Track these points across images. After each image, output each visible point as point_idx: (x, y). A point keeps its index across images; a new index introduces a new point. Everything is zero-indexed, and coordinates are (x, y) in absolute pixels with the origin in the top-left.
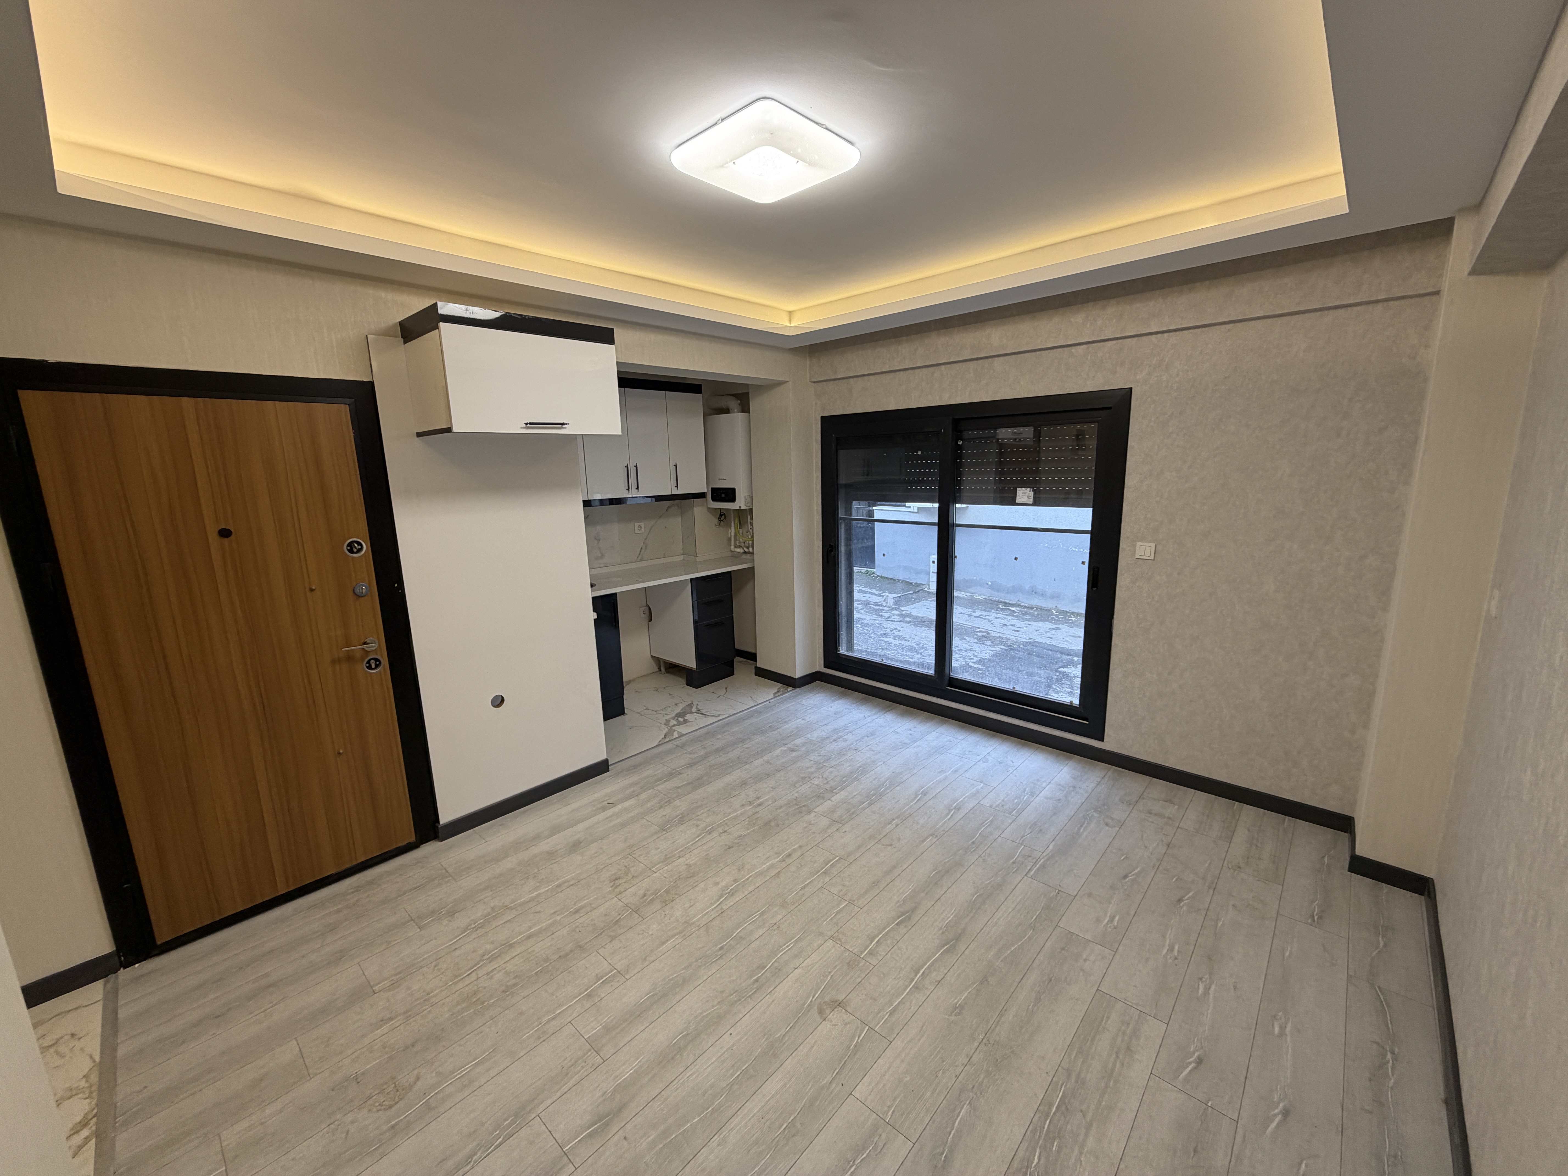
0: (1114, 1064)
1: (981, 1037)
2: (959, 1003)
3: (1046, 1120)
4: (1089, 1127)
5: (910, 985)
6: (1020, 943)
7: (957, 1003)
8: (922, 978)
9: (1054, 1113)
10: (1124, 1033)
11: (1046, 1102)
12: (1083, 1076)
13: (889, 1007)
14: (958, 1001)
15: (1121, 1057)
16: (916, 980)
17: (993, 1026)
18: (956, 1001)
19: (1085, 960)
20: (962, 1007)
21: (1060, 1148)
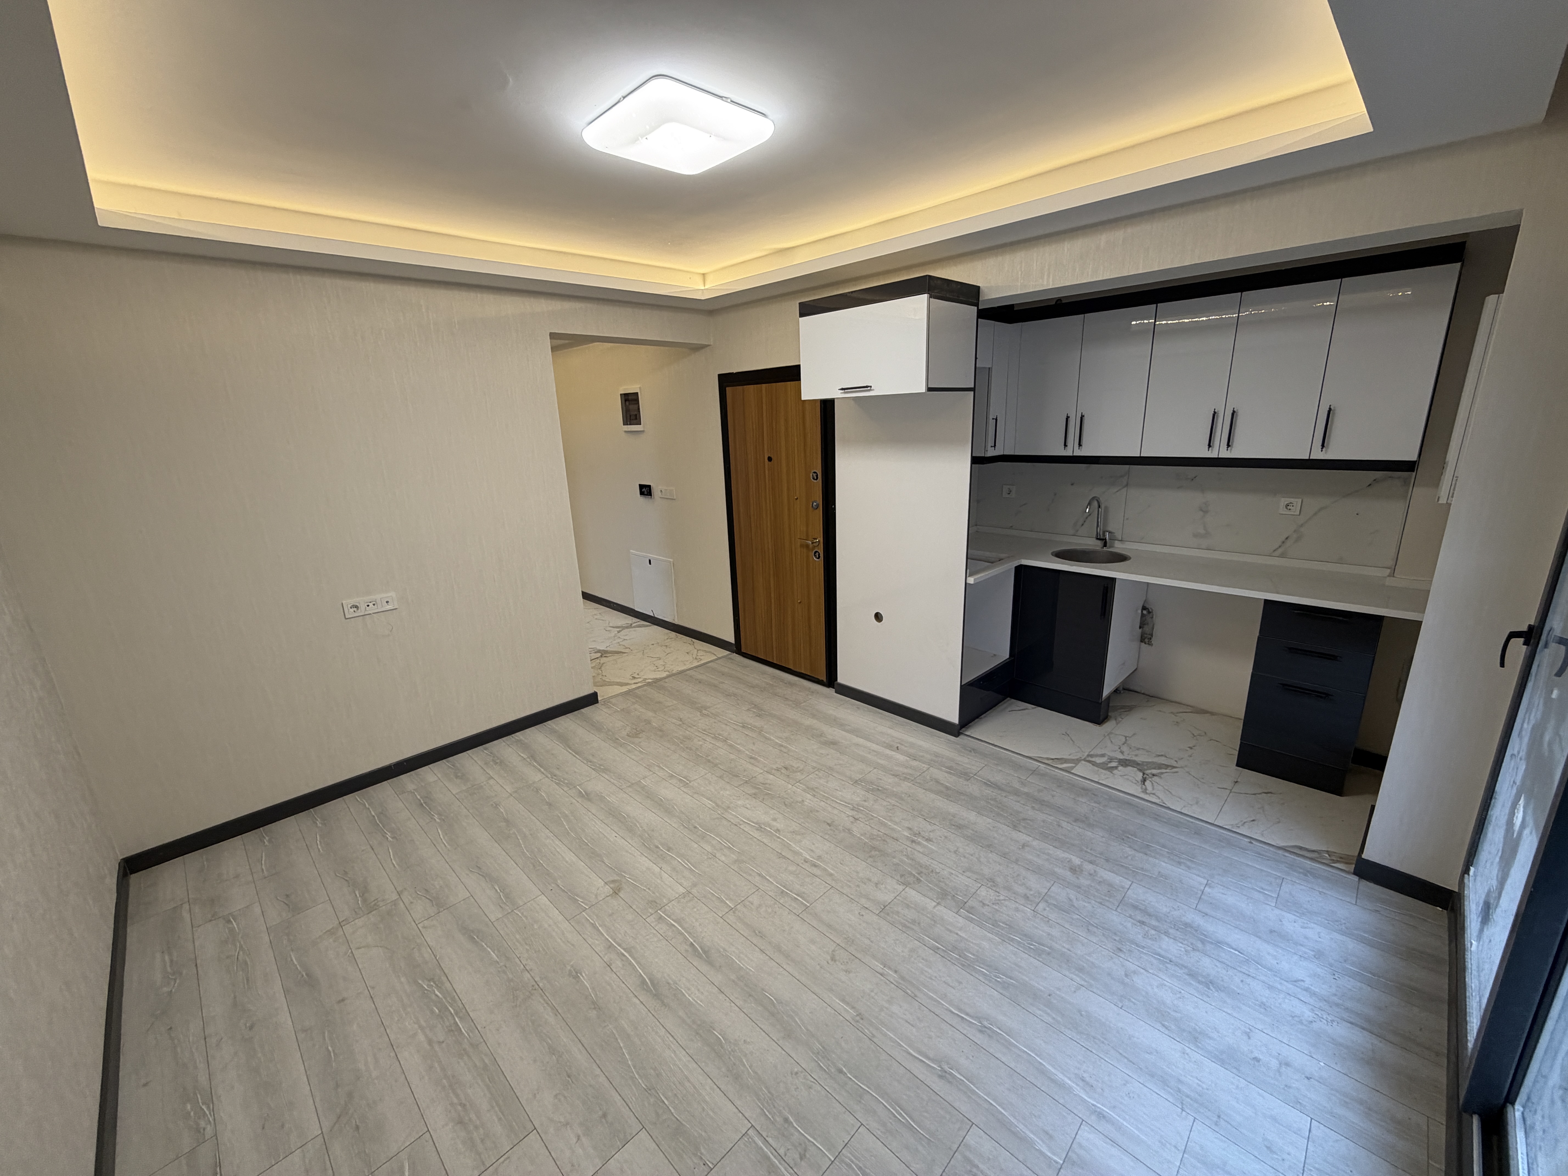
0: (457, 1096)
1: (541, 985)
2: (581, 977)
3: (454, 1010)
4: (430, 1042)
5: (615, 942)
6: (630, 1062)
7: (581, 974)
8: (618, 953)
9: (454, 1019)
10: (476, 1127)
11: (465, 1015)
12: (465, 1058)
13: (599, 924)
14: (583, 976)
15: (459, 1108)
16: (619, 948)
17: (545, 997)
18: (584, 975)
19: (579, 1138)
20: (576, 977)
21: (432, 1012)
